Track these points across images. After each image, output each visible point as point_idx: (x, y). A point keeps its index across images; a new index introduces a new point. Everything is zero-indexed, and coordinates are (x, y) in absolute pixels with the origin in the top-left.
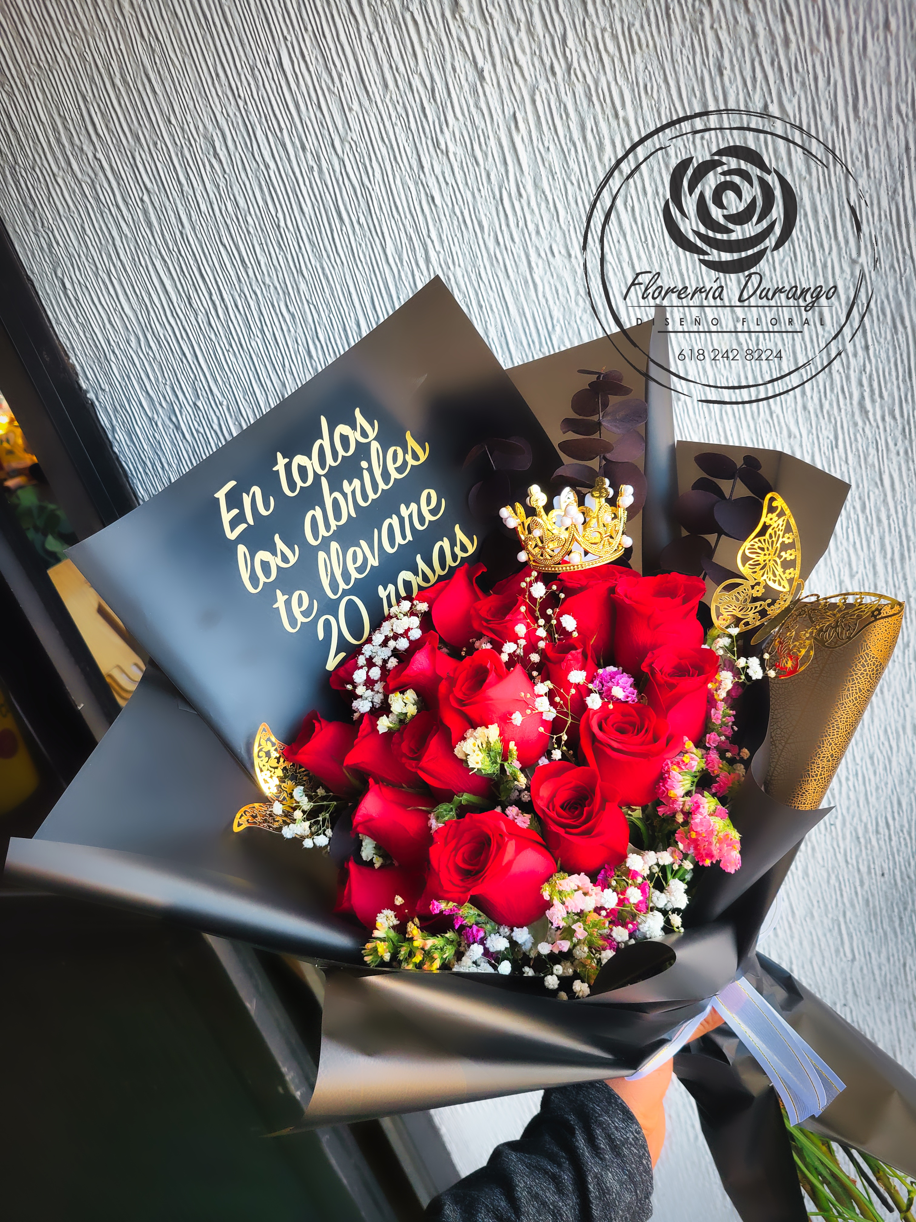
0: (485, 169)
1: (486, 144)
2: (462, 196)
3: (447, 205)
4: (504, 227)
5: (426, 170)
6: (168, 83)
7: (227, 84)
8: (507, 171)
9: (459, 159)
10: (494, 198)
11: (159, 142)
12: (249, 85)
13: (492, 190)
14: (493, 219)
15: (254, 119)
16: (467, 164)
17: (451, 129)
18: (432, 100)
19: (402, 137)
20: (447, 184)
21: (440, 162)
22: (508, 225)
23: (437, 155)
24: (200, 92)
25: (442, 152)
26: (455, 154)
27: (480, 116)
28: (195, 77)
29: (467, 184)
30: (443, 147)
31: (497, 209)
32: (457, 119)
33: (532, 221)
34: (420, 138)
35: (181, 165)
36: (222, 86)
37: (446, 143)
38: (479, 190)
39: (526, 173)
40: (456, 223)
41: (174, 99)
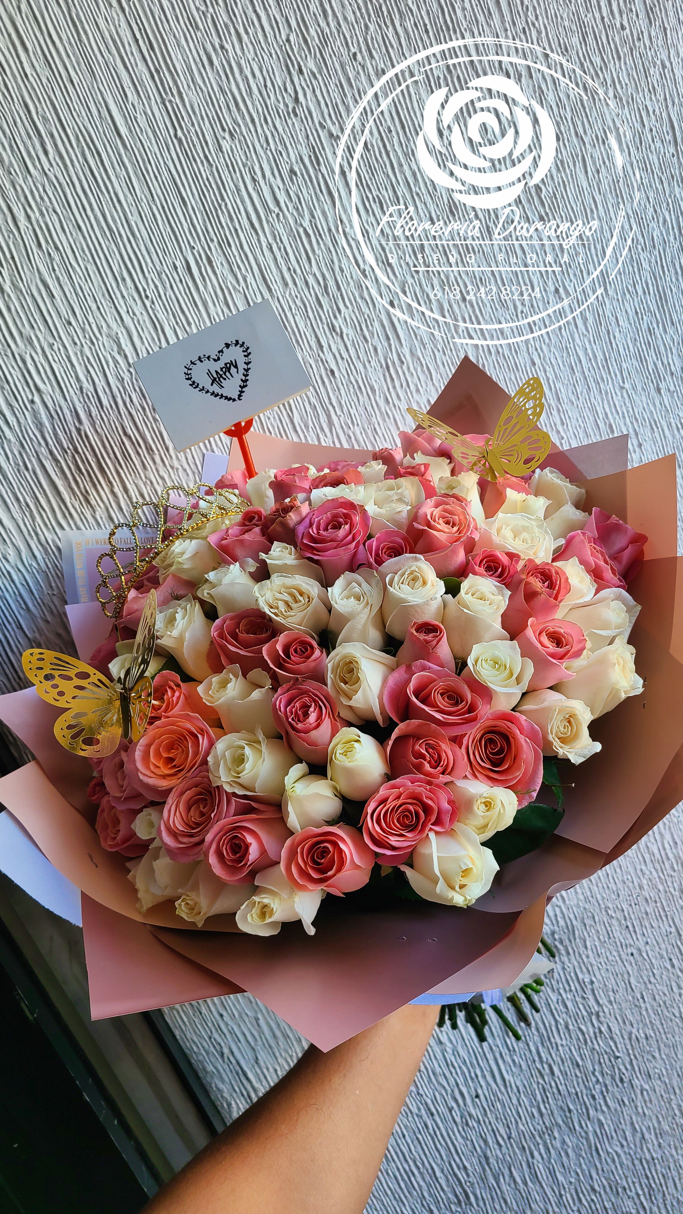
0: (372, 345)
1: (372, 325)
2: (355, 368)
3: (344, 377)
4: (391, 389)
5: (325, 349)
6: (68, 288)
7: (133, 287)
8: (390, 345)
9: (351, 339)
10: (381, 367)
11: (55, 343)
12: (156, 287)
13: (379, 361)
14: (381, 384)
15: (160, 316)
16: (357, 342)
17: (342, 316)
18: (325, 294)
19: (301, 325)
20: (343, 358)
21: (335, 342)
22: (394, 387)
23: (333, 337)
24: (103, 295)
25: (337, 334)
26: (347, 335)
27: (365, 304)
28: (99, 282)
29: (359, 357)
30: (338, 330)
31: (384, 375)
32: (347, 307)
33: (412, 382)
34: (318, 324)
35: (80, 364)
36: (128, 289)
37: (340, 327)
38: (370, 362)
39: (404, 346)
40: (352, 390)
41: (74, 302)
